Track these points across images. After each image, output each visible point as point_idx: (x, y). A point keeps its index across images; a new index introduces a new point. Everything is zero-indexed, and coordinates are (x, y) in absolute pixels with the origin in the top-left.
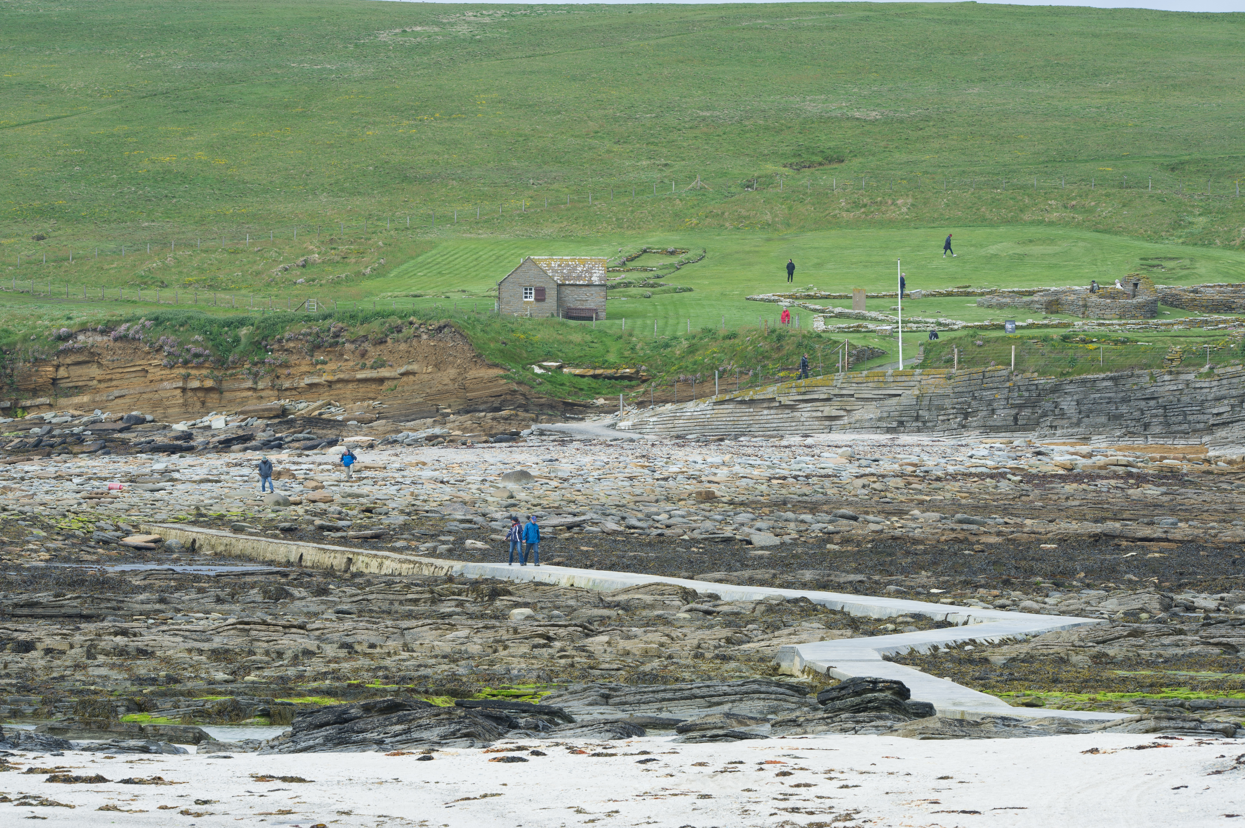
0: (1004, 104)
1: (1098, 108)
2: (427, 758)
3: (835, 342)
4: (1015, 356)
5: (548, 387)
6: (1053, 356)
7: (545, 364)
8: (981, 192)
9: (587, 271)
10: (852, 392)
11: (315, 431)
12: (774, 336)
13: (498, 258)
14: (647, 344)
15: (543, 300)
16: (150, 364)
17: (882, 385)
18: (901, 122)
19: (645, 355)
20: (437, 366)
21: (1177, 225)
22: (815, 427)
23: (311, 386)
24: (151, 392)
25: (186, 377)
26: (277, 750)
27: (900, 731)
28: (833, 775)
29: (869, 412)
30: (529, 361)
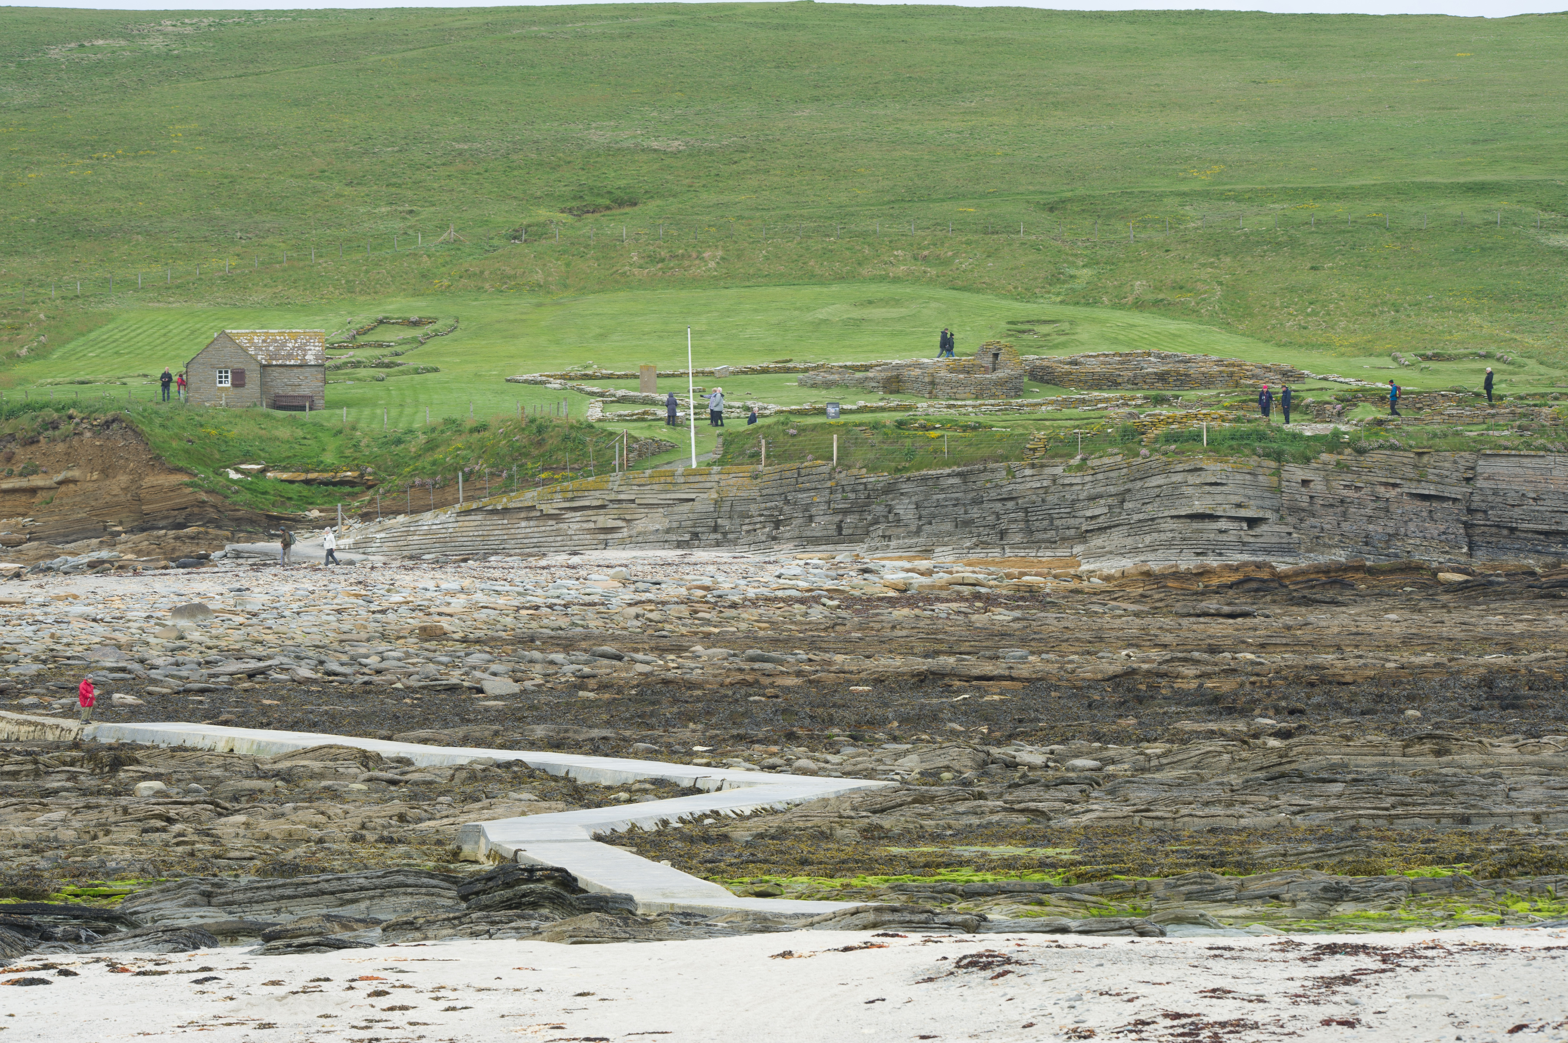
0: (841, 130)
1: (958, 133)
3: (611, 434)
4: (838, 447)
5: (247, 496)
6: (885, 447)
7: (243, 466)
8: (810, 242)
9: (299, 348)
10: (632, 497)
12: (534, 427)
13: (193, 332)
14: (374, 440)
15: (242, 385)
17: (670, 487)
18: (711, 153)
19: (371, 453)
20: (105, 471)
21: (1055, 279)
22: (587, 542)
27: (545, 934)
28: (442, 993)
29: (655, 522)
30: (222, 464)
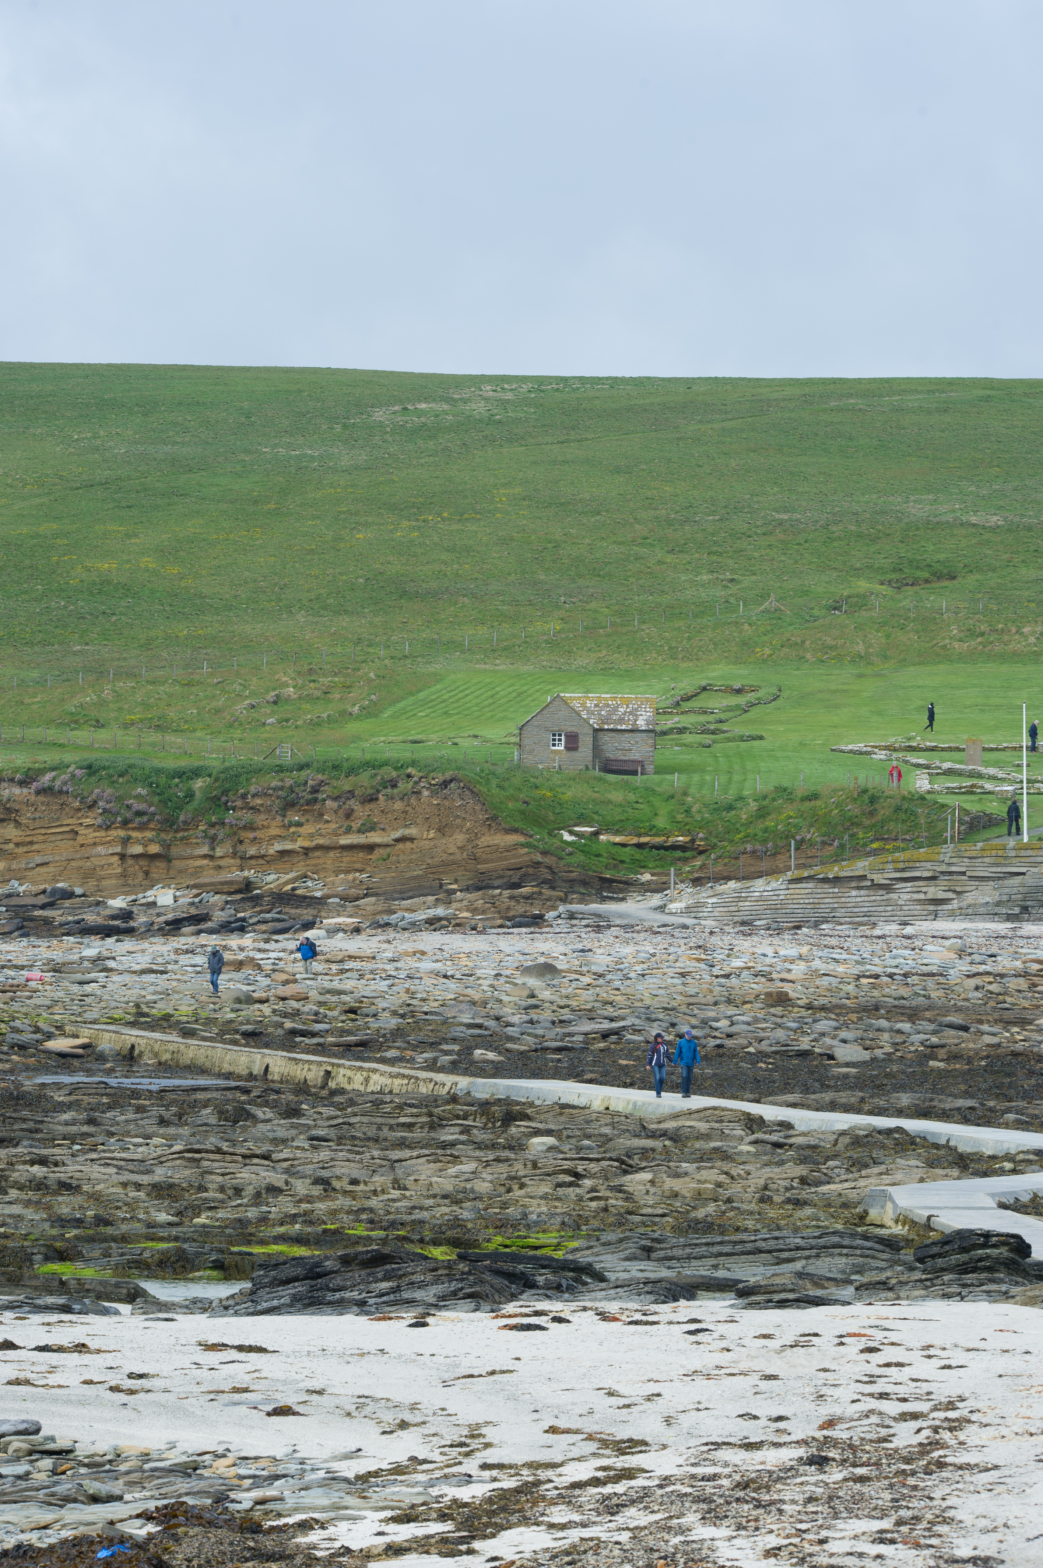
2: (420, 1324)
3: (943, 806)
5: (580, 858)
7: (577, 829)
9: (631, 713)
10: (963, 869)
11: (287, 910)
12: (866, 798)
13: (519, 695)
14: (706, 805)
15: (575, 749)
16: (81, 824)
17: (1001, 860)
18: (1030, 529)
19: (703, 819)
20: (441, 830)
22: (916, 913)
23: (283, 853)
24: (81, 859)
25: (126, 841)
26: (232, 1312)
27: (1018, 1298)
28: (932, 1352)
29: (985, 895)
30: (557, 826)
